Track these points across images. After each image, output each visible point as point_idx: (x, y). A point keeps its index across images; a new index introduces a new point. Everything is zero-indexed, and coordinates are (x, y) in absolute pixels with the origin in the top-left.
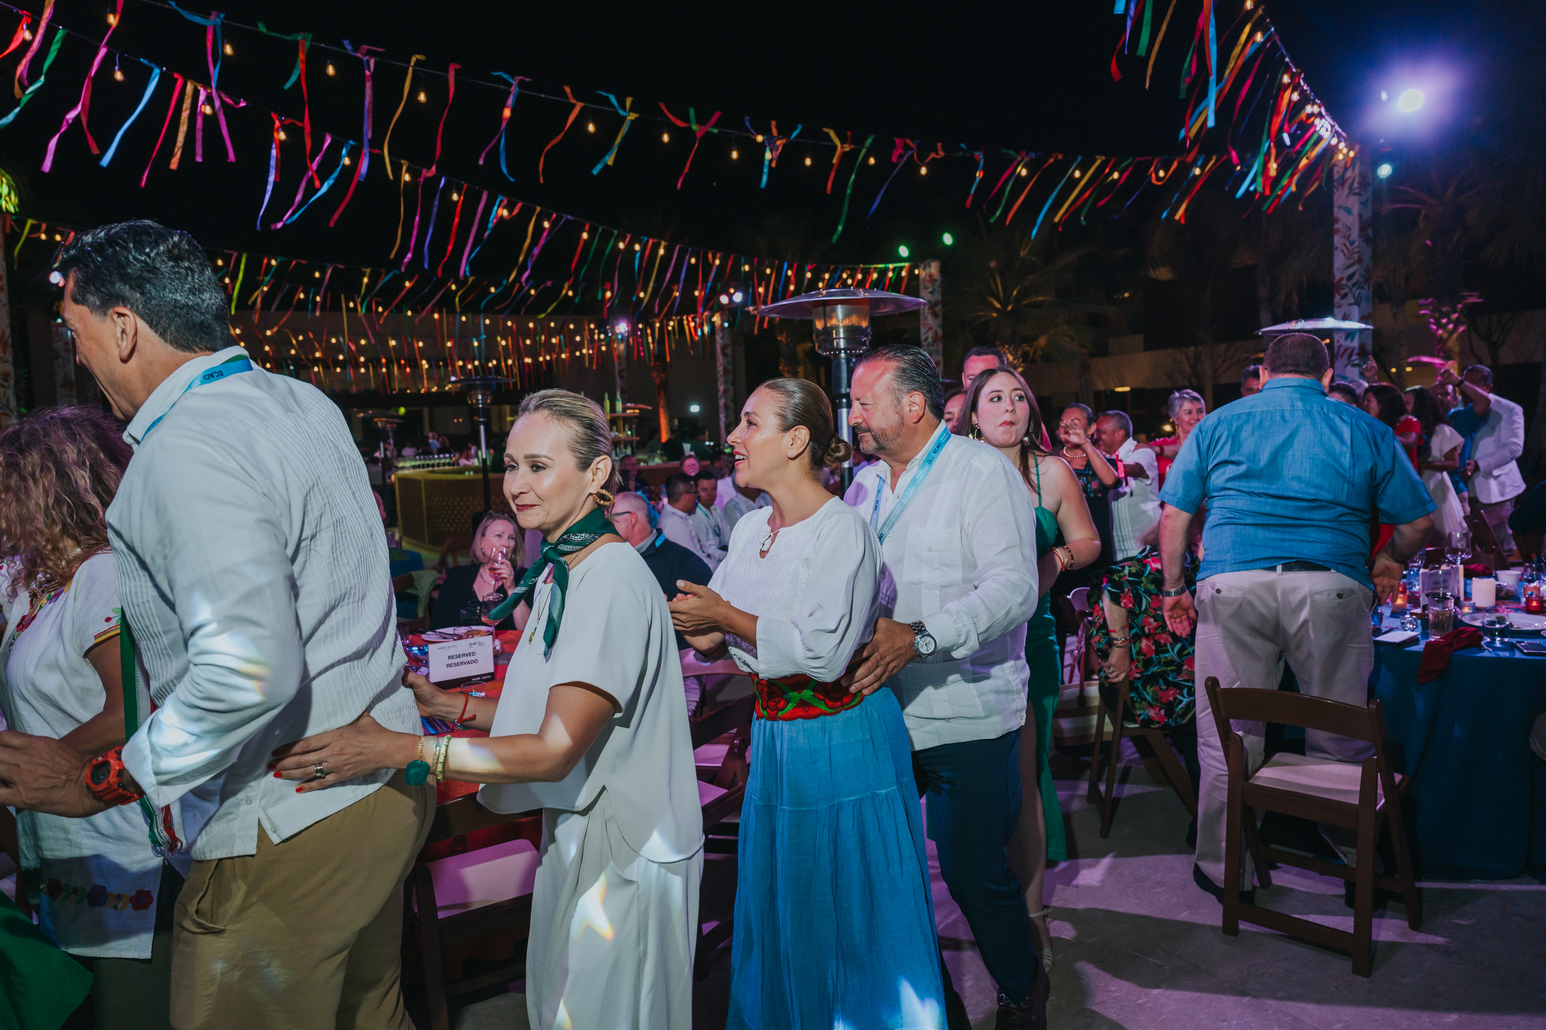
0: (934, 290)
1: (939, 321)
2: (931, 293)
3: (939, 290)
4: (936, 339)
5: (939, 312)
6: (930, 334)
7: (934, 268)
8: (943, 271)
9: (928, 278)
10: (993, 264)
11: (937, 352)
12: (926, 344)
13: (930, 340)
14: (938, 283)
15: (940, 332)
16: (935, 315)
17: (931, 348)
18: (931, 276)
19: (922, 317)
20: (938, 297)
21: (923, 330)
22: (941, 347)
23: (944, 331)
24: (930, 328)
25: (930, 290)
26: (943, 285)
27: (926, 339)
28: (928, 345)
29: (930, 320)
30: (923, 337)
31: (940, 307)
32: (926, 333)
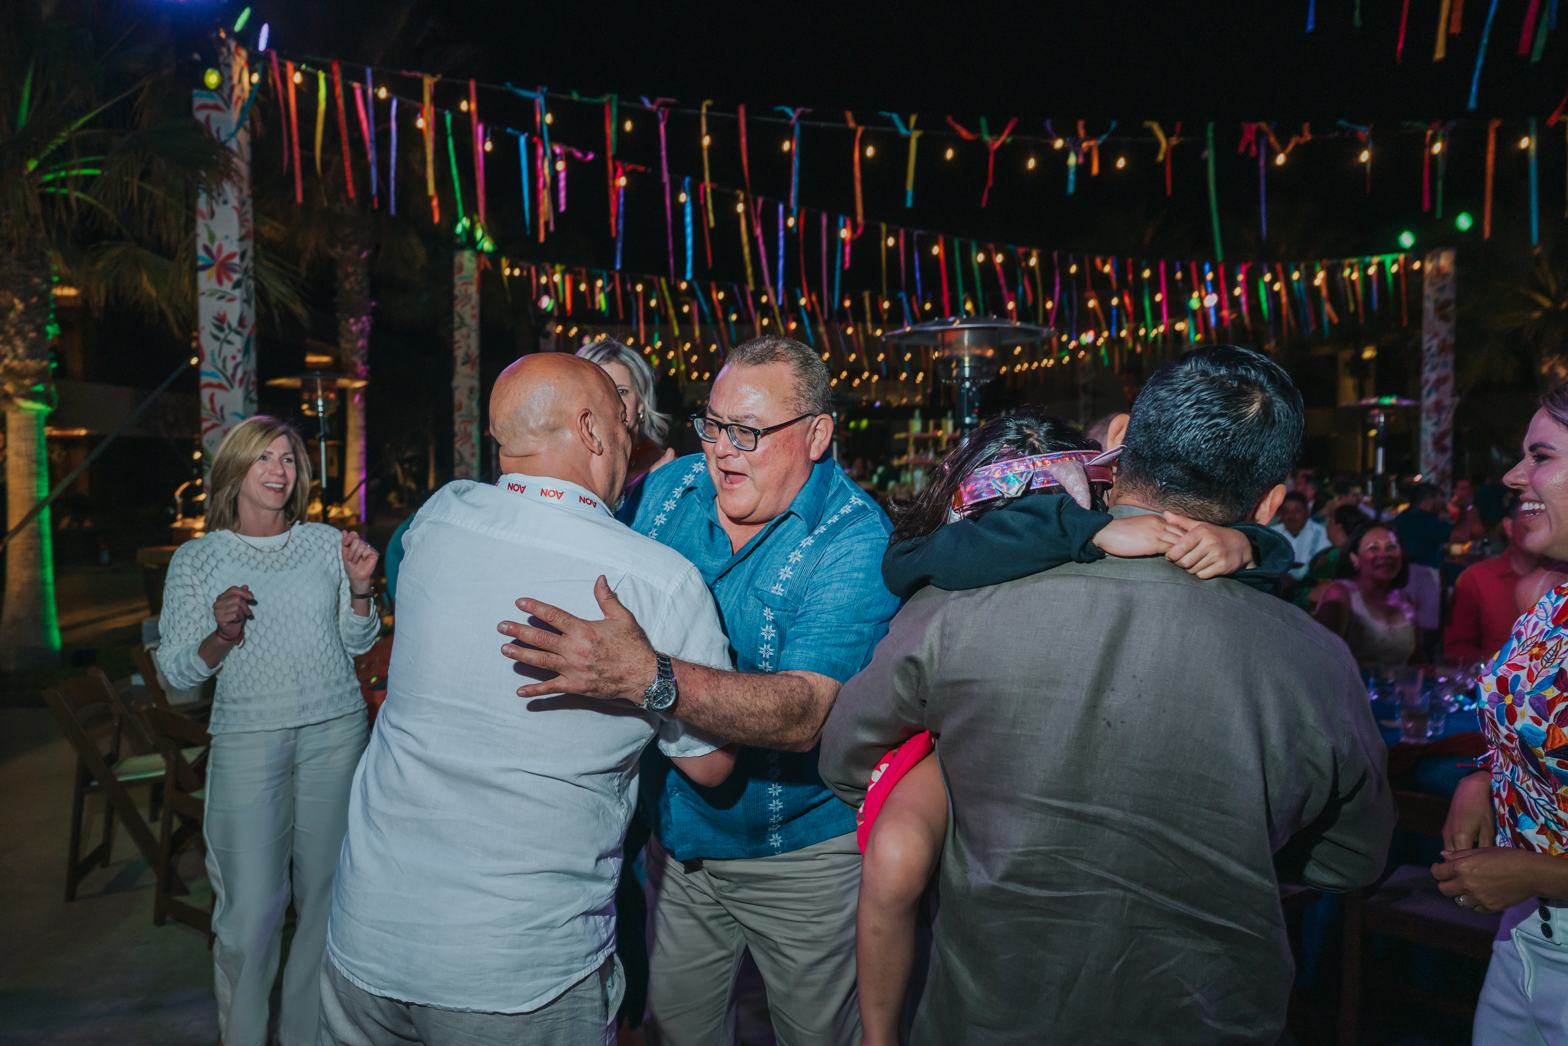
0: (1444, 287)
1: (1450, 325)
2: (1440, 292)
3: (1453, 287)
4: (1443, 348)
5: (1451, 315)
6: (1435, 342)
7: (1445, 261)
8: (1458, 262)
9: (1434, 272)
11: (1445, 365)
12: (1429, 354)
13: (1434, 350)
14: (1451, 278)
15: (1451, 340)
16: (1445, 318)
17: (1436, 360)
18: (1439, 269)
20: (1449, 295)
21: (1426, 338)
22: (1450, 358)
24: (1436, 335)
25: (1439, 287)
26: (1459, 280)
27: (1429, 349)
28: (1432, 356)
29: (1438, 323)
30: (1426, 346)
31: (1452, 308)
32: (1430, 340)
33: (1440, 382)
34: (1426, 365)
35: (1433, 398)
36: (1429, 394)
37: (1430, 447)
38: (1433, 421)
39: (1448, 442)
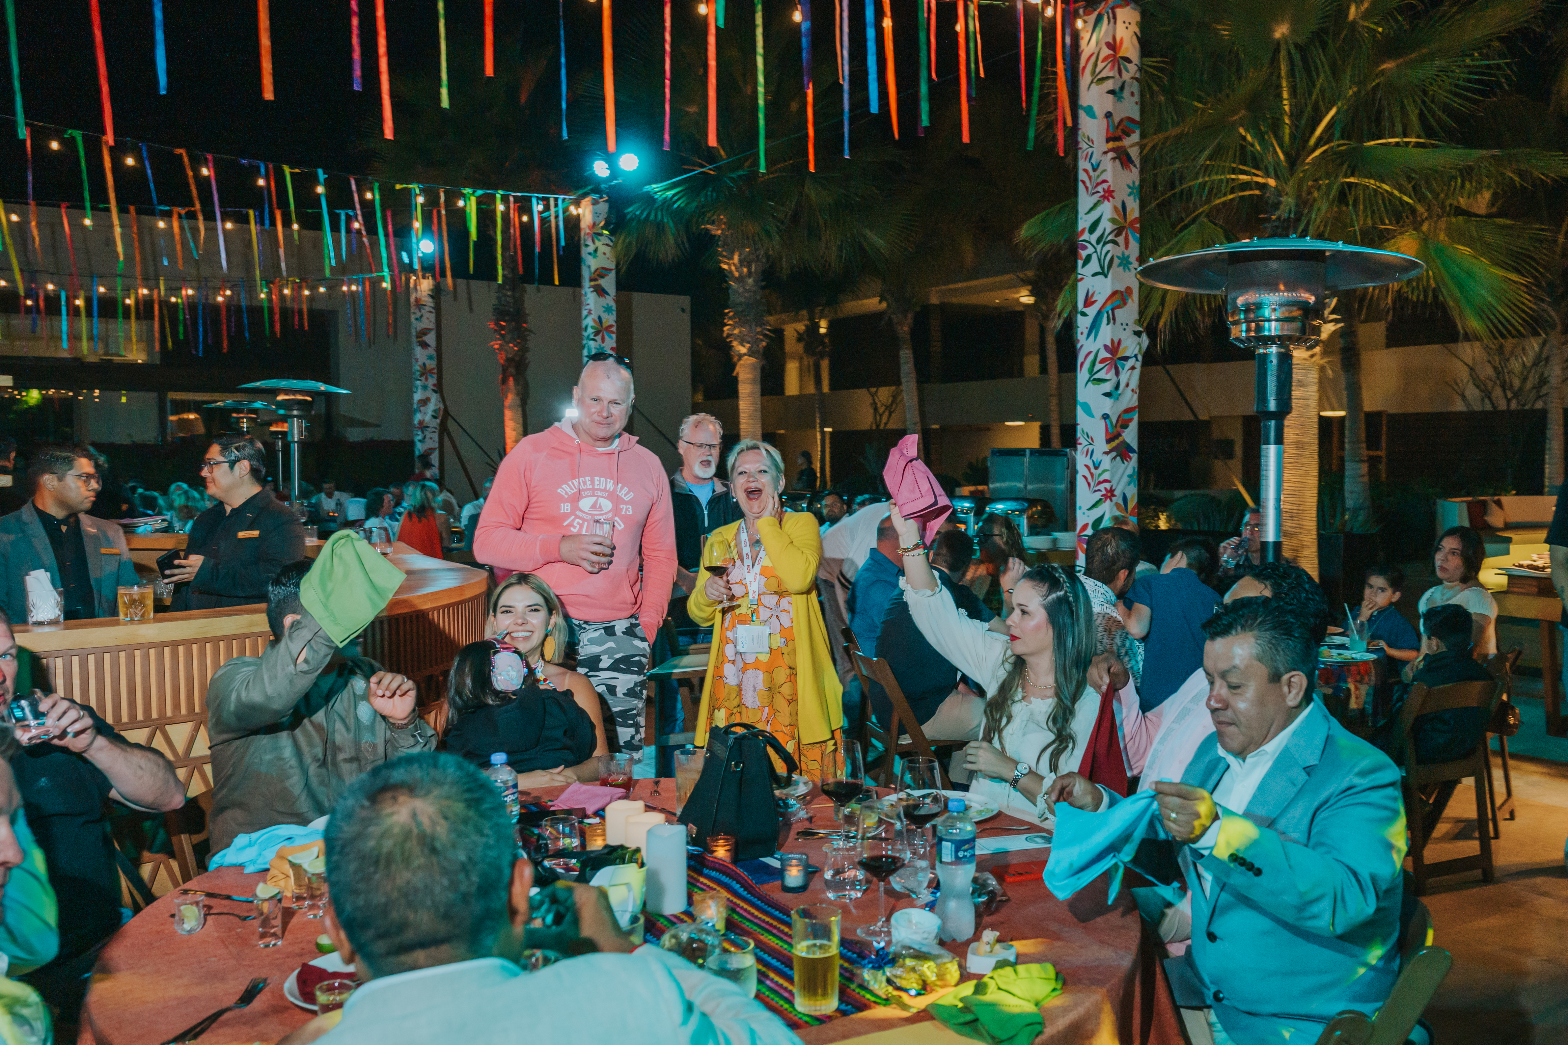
0: (1122, 88)
1: (1133, 176)
2: (1111, 92)
3: (1136, 87)
5: (1134, 153)
6: (1107, 209)
9: (1106, 52)
10: (1281, 31)
11: (1125, 262)
12: (1094, 238)
13: (1106, 226)
14: (1132, 68)
16: (1123, 158)
18: (1113, 46)
19: (1083, 164)
20: (1130, 108)
21: (1085, 201)
22: (1135, 250)
23: (1142, 207)
24: (1109, 194)
25: (1109, 85)
26: (1146, 80)
27: (1093, 226)
29: (1110, 170)
30: (1084, 222)
31: (1135, 137)
32: (1096, 205)
33: (1119, 298)
34: (1088, 259)
35: (1106, 333)
36: (1094, 327)
37: (1101, 445)
38: (1107, 387)
39: (1131, 436)
